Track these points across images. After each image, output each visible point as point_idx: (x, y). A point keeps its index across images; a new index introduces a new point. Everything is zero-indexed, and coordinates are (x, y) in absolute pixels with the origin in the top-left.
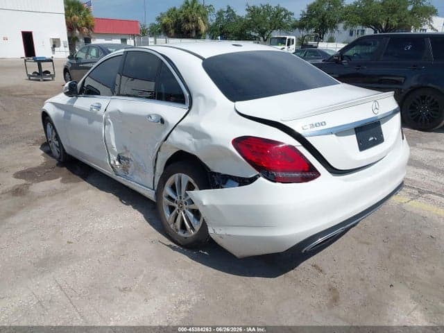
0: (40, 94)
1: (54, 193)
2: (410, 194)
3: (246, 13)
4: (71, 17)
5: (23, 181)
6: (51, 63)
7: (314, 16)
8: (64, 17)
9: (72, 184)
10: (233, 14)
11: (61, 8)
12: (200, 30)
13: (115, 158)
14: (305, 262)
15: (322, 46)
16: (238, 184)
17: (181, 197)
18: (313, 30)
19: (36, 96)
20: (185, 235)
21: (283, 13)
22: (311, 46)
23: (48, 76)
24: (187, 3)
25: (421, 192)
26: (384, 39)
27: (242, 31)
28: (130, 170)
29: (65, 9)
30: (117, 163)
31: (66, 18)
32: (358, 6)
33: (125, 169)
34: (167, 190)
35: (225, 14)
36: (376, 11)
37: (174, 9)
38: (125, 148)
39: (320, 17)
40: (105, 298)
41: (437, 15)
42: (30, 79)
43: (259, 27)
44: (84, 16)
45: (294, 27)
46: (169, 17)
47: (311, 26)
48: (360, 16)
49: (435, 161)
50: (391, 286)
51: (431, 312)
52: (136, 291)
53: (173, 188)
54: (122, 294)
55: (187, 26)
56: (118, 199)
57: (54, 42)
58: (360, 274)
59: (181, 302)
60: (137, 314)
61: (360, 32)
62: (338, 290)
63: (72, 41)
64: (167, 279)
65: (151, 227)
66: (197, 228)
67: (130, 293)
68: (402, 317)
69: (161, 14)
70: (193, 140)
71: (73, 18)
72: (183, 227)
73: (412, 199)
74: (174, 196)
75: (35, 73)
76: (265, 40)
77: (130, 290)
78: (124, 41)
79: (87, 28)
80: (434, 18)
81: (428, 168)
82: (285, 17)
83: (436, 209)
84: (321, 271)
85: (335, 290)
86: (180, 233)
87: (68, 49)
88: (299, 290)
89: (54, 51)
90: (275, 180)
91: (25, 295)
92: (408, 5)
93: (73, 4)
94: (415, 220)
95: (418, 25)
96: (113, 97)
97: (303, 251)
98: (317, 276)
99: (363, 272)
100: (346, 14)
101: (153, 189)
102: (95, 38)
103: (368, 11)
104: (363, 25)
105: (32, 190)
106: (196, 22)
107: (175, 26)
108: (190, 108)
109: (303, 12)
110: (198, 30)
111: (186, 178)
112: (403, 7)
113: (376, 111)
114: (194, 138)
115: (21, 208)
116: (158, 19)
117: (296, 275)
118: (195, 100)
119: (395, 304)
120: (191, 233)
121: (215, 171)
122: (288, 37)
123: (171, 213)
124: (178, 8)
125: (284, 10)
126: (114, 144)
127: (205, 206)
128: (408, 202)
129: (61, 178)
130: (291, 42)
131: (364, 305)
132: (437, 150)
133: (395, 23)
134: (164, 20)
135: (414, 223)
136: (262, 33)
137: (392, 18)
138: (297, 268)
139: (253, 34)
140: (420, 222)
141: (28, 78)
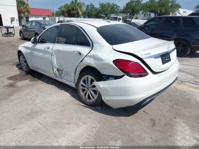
0: (10, 43)
1: (27, 86)
2: (178, 82)
3: (99, 6)
4: (19, 7)
5: (12, 81)
6: (13, 29)
7: (129, 8)
8: (16, 7)
9: (35, 82)
10: (93, 7)
11: (15, 4)
12: (79, 14)
13: (56, 70)
14: (140, 110)
15: (133, 21)
16: (114, 79)
17: (88, 85)
18: (129, 14)
19: (8, 44)
20: (90, 101)
21: (115, 6)
22: (129, 21)
23: (12, 35)
24: (72, 2)
25: (182, 82)
26: (163, 18)
27: (97, 14)
28: (63, 75)
29: (17, 4)
30: (57, 72)
31: (17, 8)
32: (148, 4)
33: (60, 75)
34: (82, 83)
35: (90, 7)
36: (156, 6)
37: (67, 4)
38: (61, 65)
39: (132, 8)
40: (61, 127)
41: (181, 8)
42: (3, 36)
43: (105, 13)
44: (26, 7)
45: (120, 12)
46: (65, 8)
47: (128, 13)
48: (149, 8)
49: (186, 69)
50: (175, 118)
51: (191, 127)
52: (73, 124)
53: (84, 81)
54: (68, 125)
55: (73, 12)
56: (57, 87)
57: (12, 19)
58: (162, 114)
59: (93, 127)
60: (75, 133)
61: (148, 15)
62: (155, 120)
63: (20, 18)
64: (85, 119)
65: (74, 98)
66: (96, 98)
67: (71, 125)
68: (181, 129)
69: (61, 6)
70: (95, 61)
71: (20, 8)
72: (89, 98)
73: (179, 85)
74: (85, 85)
75: (6, 33)
76: (108, 18)
77: (71, 124)
78: (44, 18)
79: (27, 12)
80: (180, 9)
81: (183, 72)
82: (116, 8)
83: (189, 88)
84: (147, 113)
85: (153, 120)
86: (88, 100)
87: (18, 22)
88: (139, 121)
89: (11, 23)
90: (131, 76)
91: (26, 127)
92: (169, 3)
93: (20, 2)
94: (181, 93)
95: (173, 12)
96: (55, 44)
97: (142, 105)
98: (146, 115)
99: (163, 113)
100: (143, 7)
101: (74, 83)
102: (31, 17)
103: (152, 6)
104: (150, 12)
105: (17, 85)
106: (77, 10)
107: (68, 12)
108: (92, 48)
109: (124, 6)
110: (78, 14)
111: (90, 77)
112: (167, 4)
113: (169, 49)
114: (95, 60)
115: (14, 92)
116: (59, 9)
117: (137, 115)
118: (94, 45)
119: (178, 124)
120: (92, 100)
121: (104, 74)
122: (118, 17)
123: (83, 92)
124: (69, 4)
125: (116, 5)
126: (56, 64)
127: (101, 88)
128: (177, 85)
129: (29, 80)
130: (120, 19)
131: (166, 125)
132: (186, 65)
133: (164, 11)
134: (63, 9)
135: (181, 94)
136: (106, 15)
137: (163, 9)
138: (137, 113)
139: (102, 15)
140: (183, 93)
141: (2, 35)
